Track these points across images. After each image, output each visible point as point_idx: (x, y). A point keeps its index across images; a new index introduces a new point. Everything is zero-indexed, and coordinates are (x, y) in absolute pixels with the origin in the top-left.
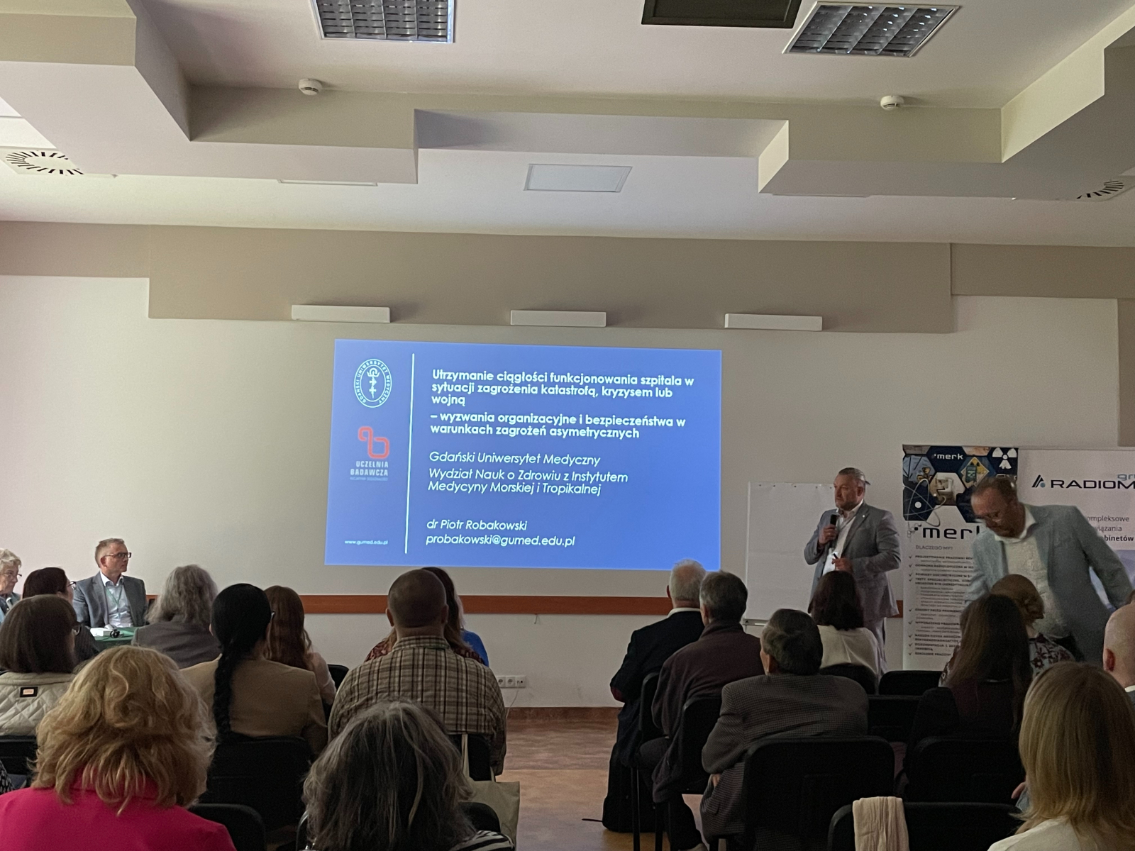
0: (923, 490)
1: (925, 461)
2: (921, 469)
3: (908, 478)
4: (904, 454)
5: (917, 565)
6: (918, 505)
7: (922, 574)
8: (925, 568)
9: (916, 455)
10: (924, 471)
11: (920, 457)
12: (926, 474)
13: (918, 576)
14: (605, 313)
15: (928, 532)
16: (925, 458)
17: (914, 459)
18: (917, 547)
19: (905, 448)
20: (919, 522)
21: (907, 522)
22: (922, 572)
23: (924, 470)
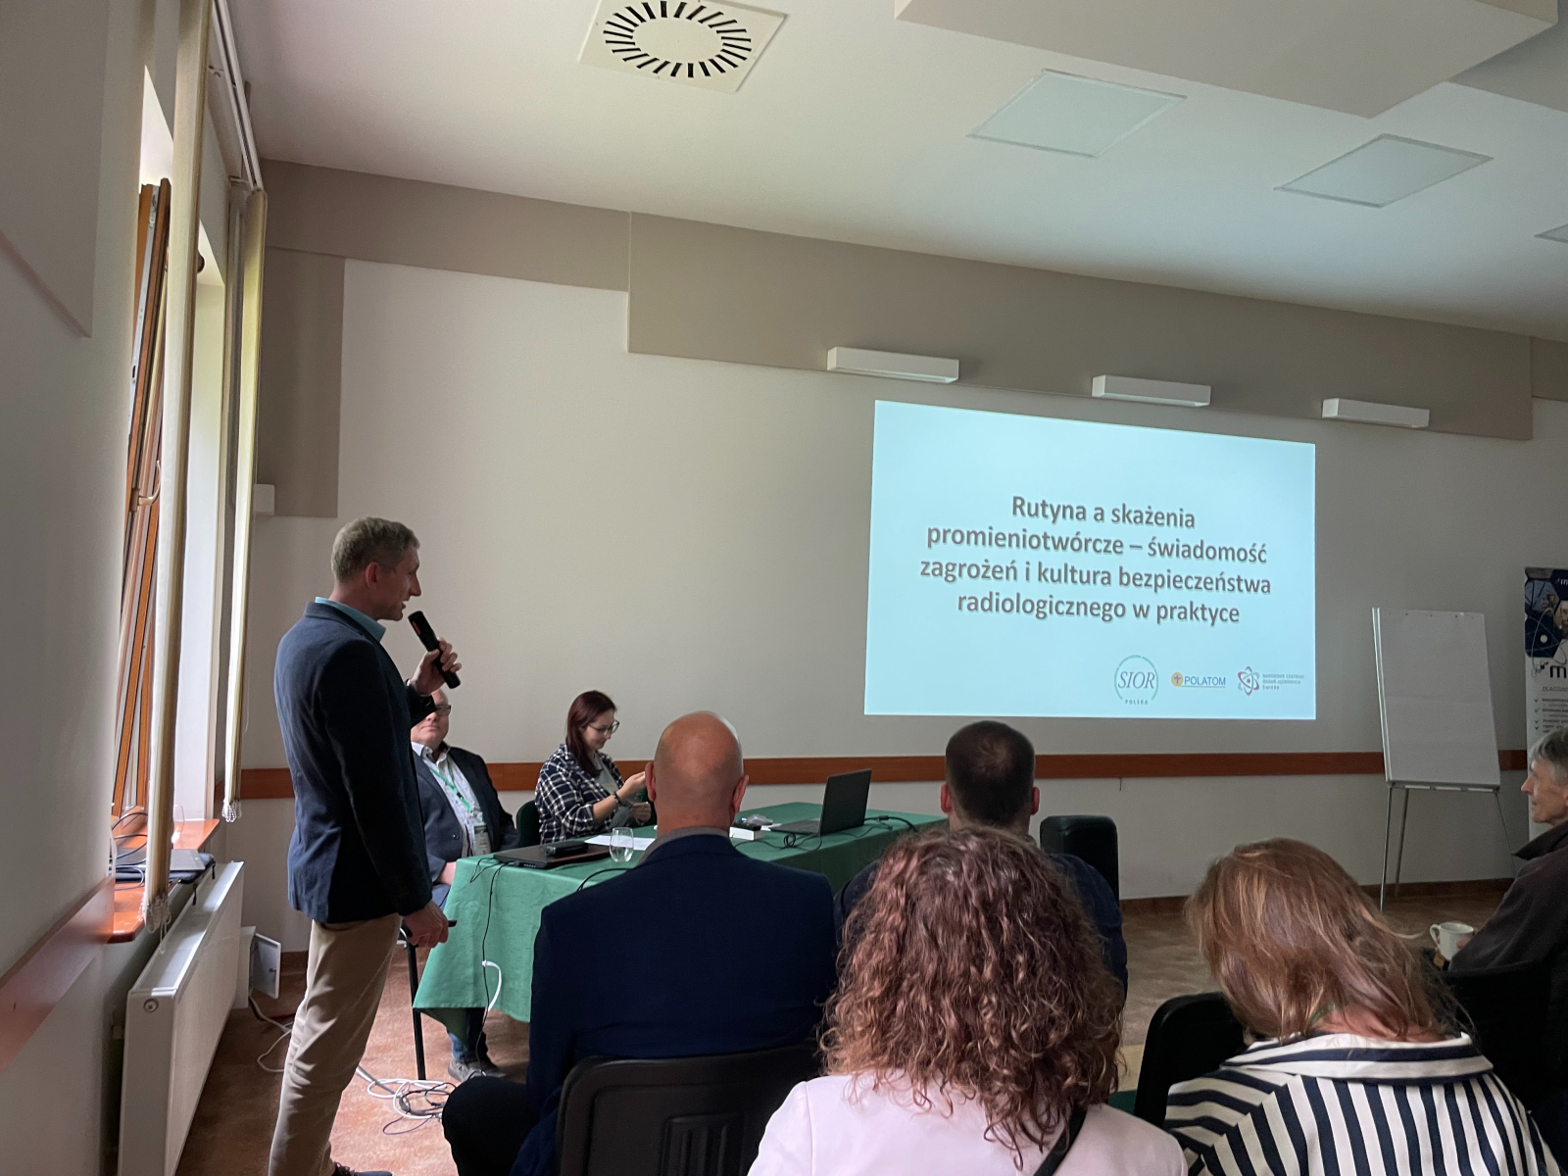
0: (1549, 620)
1: (1549, 587)
2: (1545, 596)
3: (1531, 607)
4: (1526, 579)
5: (1544, 710)
6: (1544, 639)
7: (1550, 721)
8: (1553, 713)
9: (1540, 580)
10: (1549, 599)
11: (1543, 583)
12: (1551, 602)
13: (1545, 723)
14: (1209, 388)
15: (1555, 671)
16: (1549, 584)
17: (1538, 585)
18: (1545, 689)
19: (1528, 571)
20: (1544, 660)
21: (1530, 659)
22: (1551, 718)
23: (1548, 597)
